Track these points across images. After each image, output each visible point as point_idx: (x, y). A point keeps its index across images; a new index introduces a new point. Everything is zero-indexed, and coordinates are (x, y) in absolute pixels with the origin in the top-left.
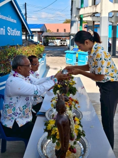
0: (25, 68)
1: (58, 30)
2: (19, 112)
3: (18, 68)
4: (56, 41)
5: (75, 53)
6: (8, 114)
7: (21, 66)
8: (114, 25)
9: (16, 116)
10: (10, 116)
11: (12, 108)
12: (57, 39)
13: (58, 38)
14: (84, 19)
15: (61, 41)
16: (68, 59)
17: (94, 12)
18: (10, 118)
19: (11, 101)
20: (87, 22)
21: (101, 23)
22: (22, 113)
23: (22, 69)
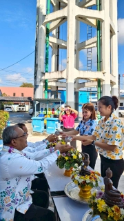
0: (21, 140)
1: (14, 94)
2: (19, 198)
3: (12, 142)
4: (13, 106)
5: (43, 120)
6: (6, 204)
7: (16, 138)
8: (77, 91)
9: (17, 203)
10: (9, 205)
11: (11, 194)
12: (15, 104)
13: (16, 102)
14: (49, 84)
15: (20, 106)
16: (35, 126)
17: (60, 77)
18: (9, 208)
19: (8, 186)
20: (51, 87)
21: (67, 89)
22: (22, 198)
23: (18, 142)
